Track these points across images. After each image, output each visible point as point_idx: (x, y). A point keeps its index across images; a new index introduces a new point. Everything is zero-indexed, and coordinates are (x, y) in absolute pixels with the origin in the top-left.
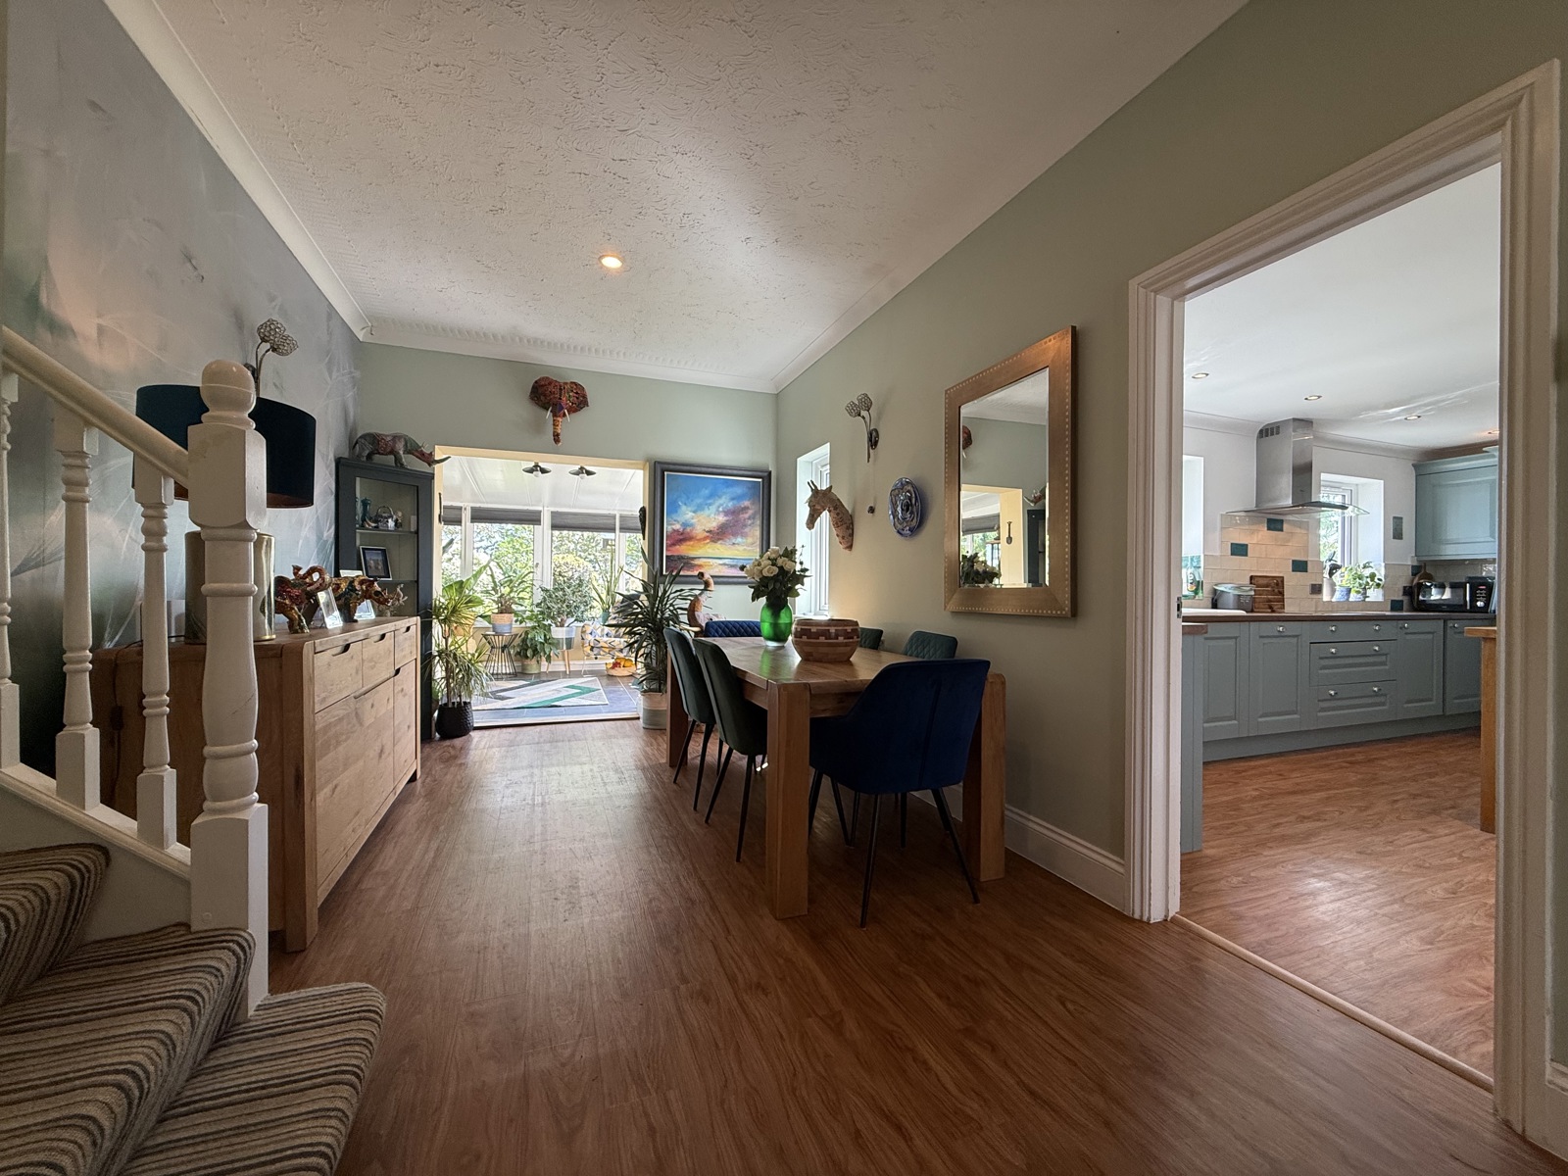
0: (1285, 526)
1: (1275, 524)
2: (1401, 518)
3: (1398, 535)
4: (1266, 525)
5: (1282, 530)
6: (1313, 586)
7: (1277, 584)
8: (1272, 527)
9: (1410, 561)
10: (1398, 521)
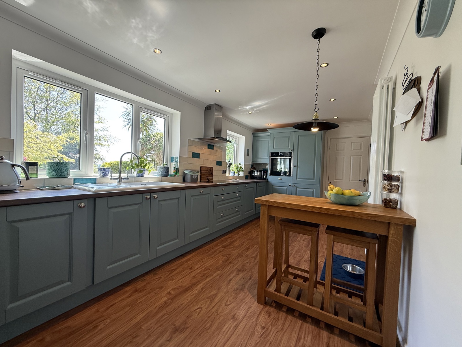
0: (214, 148)
1: (211, 147)
2: (249, 149)
3: (248, 155)
4: (207, 146)
5: (213, 149)
6: (223, 171)
7: (211, 170)
8: (209, 147)
9: (250, 163)
10: (248, 150)
